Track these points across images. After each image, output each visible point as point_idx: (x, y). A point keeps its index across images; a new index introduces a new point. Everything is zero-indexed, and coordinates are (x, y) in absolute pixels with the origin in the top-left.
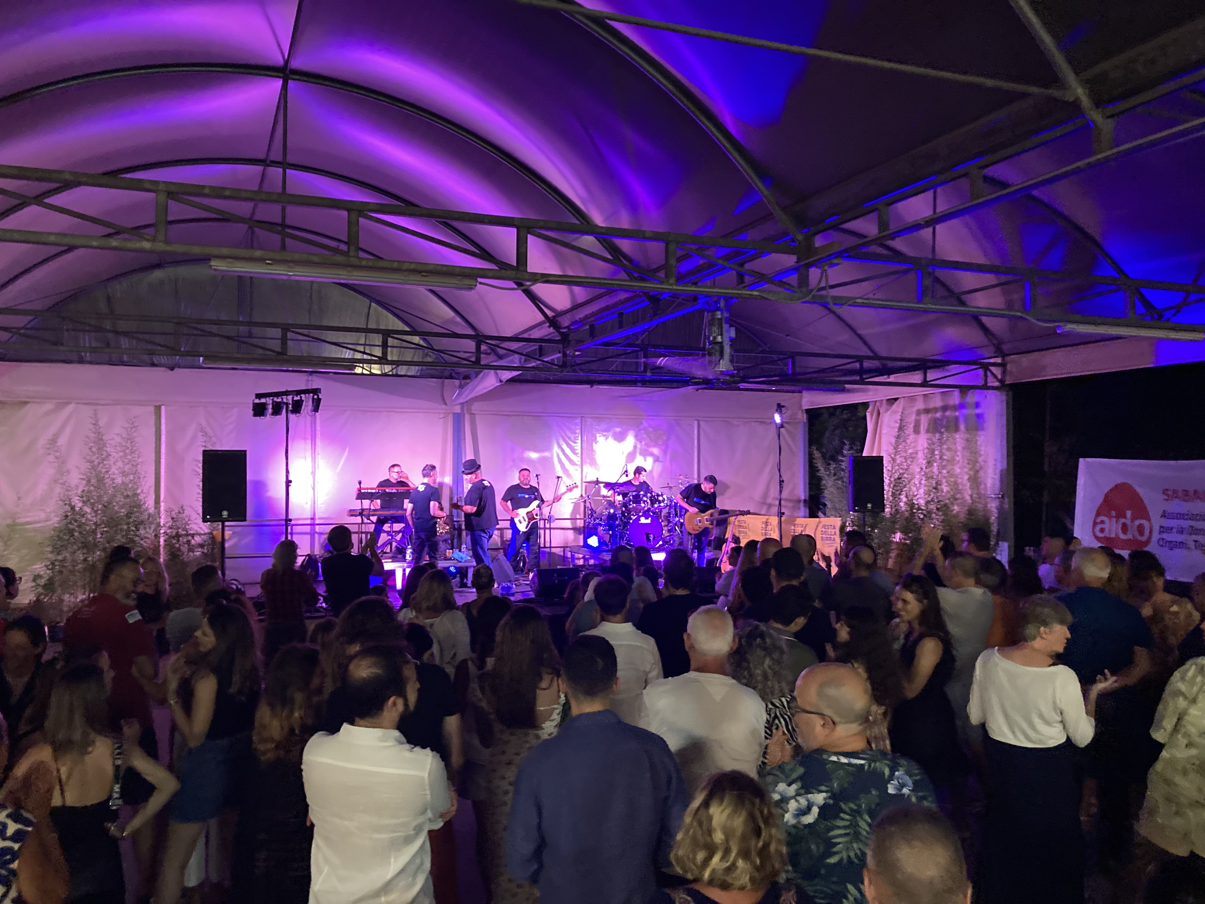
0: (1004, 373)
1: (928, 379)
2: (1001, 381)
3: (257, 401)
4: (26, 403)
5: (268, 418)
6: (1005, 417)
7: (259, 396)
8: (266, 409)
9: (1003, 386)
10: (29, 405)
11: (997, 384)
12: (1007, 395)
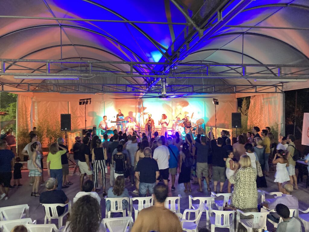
0: (282, 88)
1: (257, 91)
2: (282, 91)
3: (80, 101)
4: (40, 102)
5: (82, 106)
6: (282, 101)
7: (80, 100)
8: (81, 103)
9: (282, 92)
10: (41, 102)
11: (280, 91)
12: (283, 94)
